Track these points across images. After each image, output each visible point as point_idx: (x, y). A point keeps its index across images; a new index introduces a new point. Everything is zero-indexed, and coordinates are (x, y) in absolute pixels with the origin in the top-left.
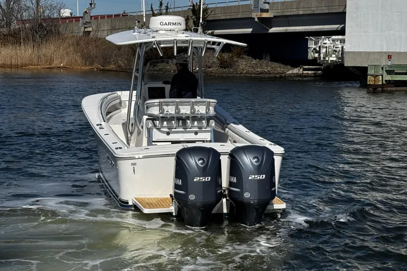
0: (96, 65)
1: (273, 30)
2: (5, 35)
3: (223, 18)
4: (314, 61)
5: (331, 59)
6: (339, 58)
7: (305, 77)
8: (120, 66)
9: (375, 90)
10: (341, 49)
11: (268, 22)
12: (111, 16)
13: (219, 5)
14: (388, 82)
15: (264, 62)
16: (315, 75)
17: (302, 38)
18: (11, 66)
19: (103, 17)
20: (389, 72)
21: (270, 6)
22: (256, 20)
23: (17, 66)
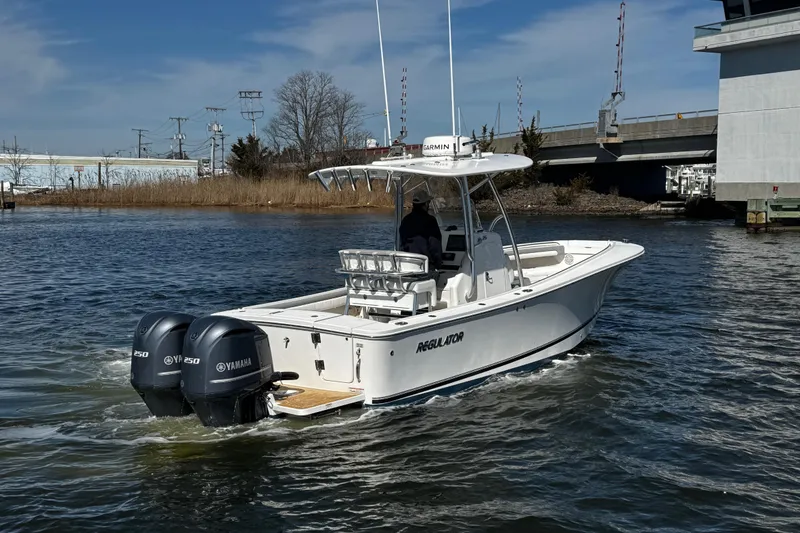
1: (623, 158)
2: (303, 171)
3: (560, 145)
4: (674, 196)
5: (694, 192)
6: (704, 191)
7: (664, 214)
9: (756, 231)
10: (707, 181)
11: (617, 149)
13: (554, 130)
14: (775, 221)
15: (611, 197)
16: (676, 213)
17: (658, 168)
18: (310, 206)
20: (775, 208)
21: (619, 130)
22: (602, 146)
23: (317, 206)
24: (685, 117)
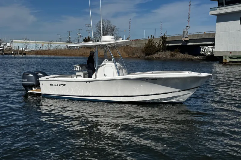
0: (130, 56)
1: (189, 44)
3: (172, 40)
4: (203, 54)
5: (208, 54)
6: (211, 54)
7: (200, 59)
8: (138, 56)
9: (225, 64)
10: (212, 51)
11: (187, 41)
12: (135, 40)
13: (171, 36)
14: (230, 61)
15: (186, 55)
16: (203, 59)
17: (199, 47)
19: (133, 40)
20: (230, 58)
21: (188, 36)
22: (183, 41)
24: (206, 33)
